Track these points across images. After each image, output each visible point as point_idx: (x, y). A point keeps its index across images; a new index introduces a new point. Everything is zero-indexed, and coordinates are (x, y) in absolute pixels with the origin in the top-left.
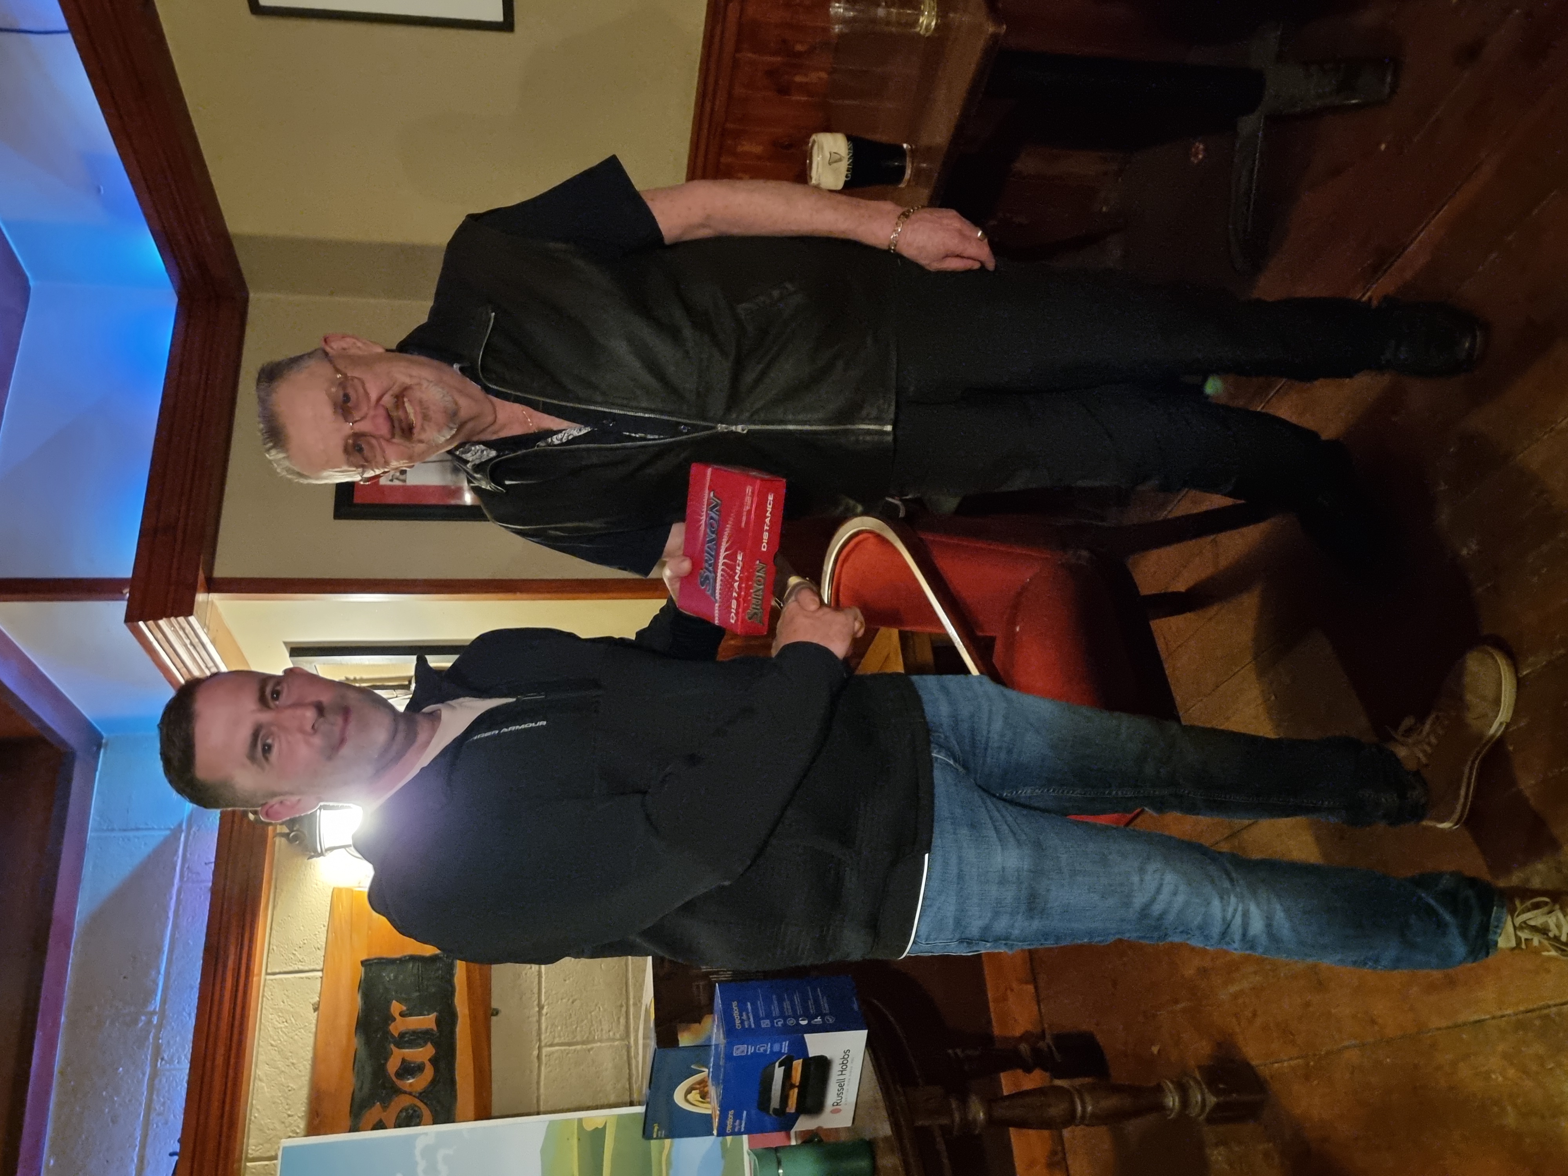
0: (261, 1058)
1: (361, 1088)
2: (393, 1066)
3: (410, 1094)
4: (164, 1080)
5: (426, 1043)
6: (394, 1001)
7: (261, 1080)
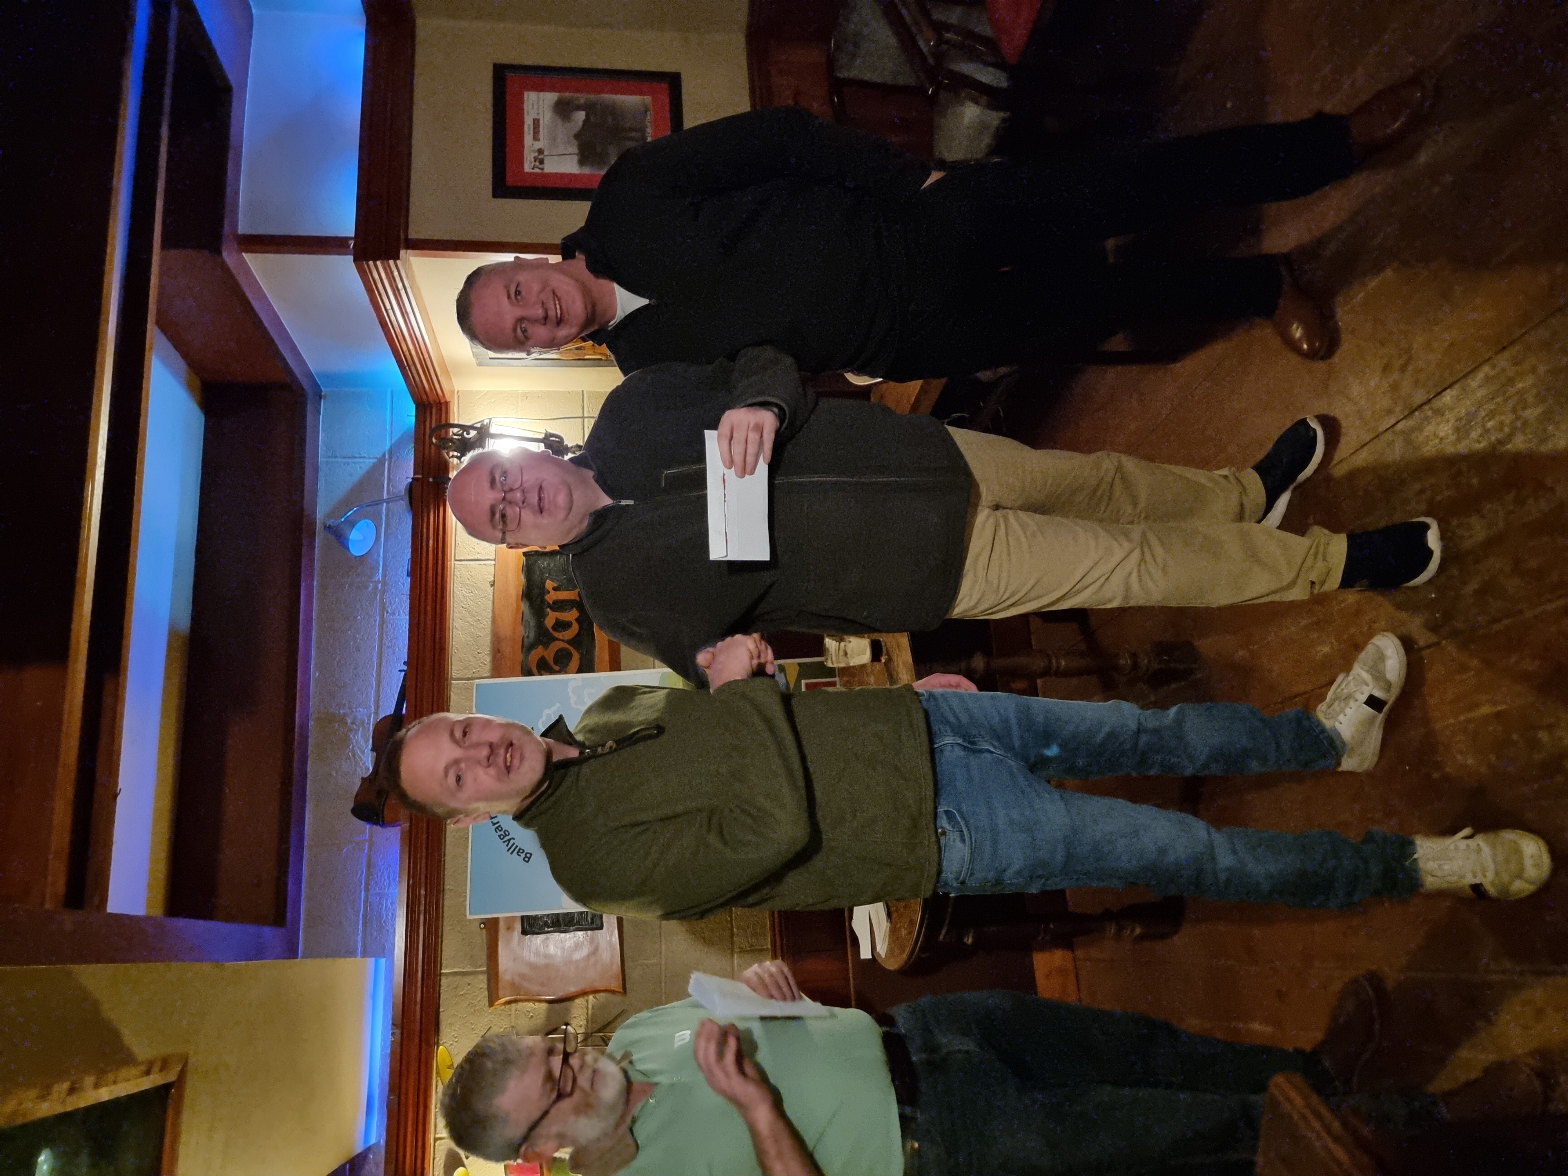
0: (455, 615)
1: (528, 637)
2: (549, 622)
3: (563, 641)
4: (390, 626)
5: (572, 608)
6: (548, 581)
7: (457, 629)
